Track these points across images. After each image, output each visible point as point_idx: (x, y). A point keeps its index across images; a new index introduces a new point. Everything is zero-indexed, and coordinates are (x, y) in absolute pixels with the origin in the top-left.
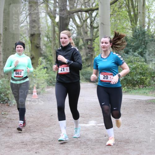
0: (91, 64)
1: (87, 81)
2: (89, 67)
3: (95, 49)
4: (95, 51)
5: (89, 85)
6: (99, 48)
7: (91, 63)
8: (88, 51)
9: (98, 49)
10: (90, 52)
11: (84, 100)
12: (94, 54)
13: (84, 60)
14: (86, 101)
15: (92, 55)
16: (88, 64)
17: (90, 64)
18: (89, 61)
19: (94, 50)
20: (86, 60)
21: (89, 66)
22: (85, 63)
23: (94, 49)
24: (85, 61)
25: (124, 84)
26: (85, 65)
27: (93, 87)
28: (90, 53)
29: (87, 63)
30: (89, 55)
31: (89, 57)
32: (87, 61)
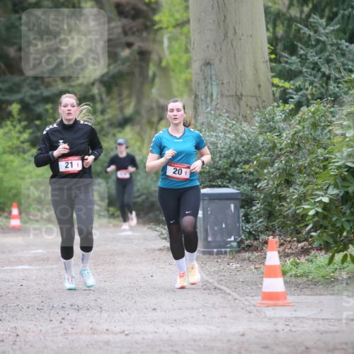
0: (137, 112)
1: (112, 216)
2: (128, 129)
3: (162, 18)
4: (161, 28)
5: (128, 239)
6: (187, 8)
7: (139, 101)
8: (120, 30)
9: (178, 16)
10: (131, 39)
11: (94, 331)
12: (156, 47)
13: (93, 84)
14: (105, 337)
15: (144, 55)
16: (121, 109)
17: (129, 111)
18: (125, 93)
19: (154, 23)
20: (110, 83)
21: (124, 122)
22: (99, 106)
23: (157, 18)
24: (103, 89)
25: (342, 230)
26: (100, 118)
27: (154, 250)
28: (129, 45)
29: (115, 103)
30: (125, 53)
31: (124, 68)
32: (115, 90)
